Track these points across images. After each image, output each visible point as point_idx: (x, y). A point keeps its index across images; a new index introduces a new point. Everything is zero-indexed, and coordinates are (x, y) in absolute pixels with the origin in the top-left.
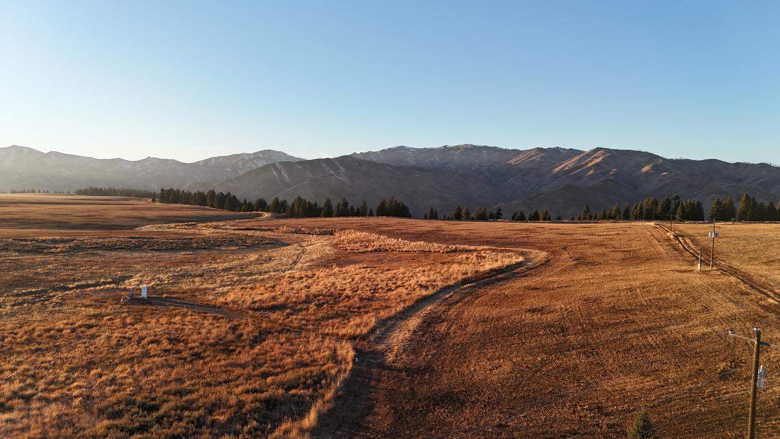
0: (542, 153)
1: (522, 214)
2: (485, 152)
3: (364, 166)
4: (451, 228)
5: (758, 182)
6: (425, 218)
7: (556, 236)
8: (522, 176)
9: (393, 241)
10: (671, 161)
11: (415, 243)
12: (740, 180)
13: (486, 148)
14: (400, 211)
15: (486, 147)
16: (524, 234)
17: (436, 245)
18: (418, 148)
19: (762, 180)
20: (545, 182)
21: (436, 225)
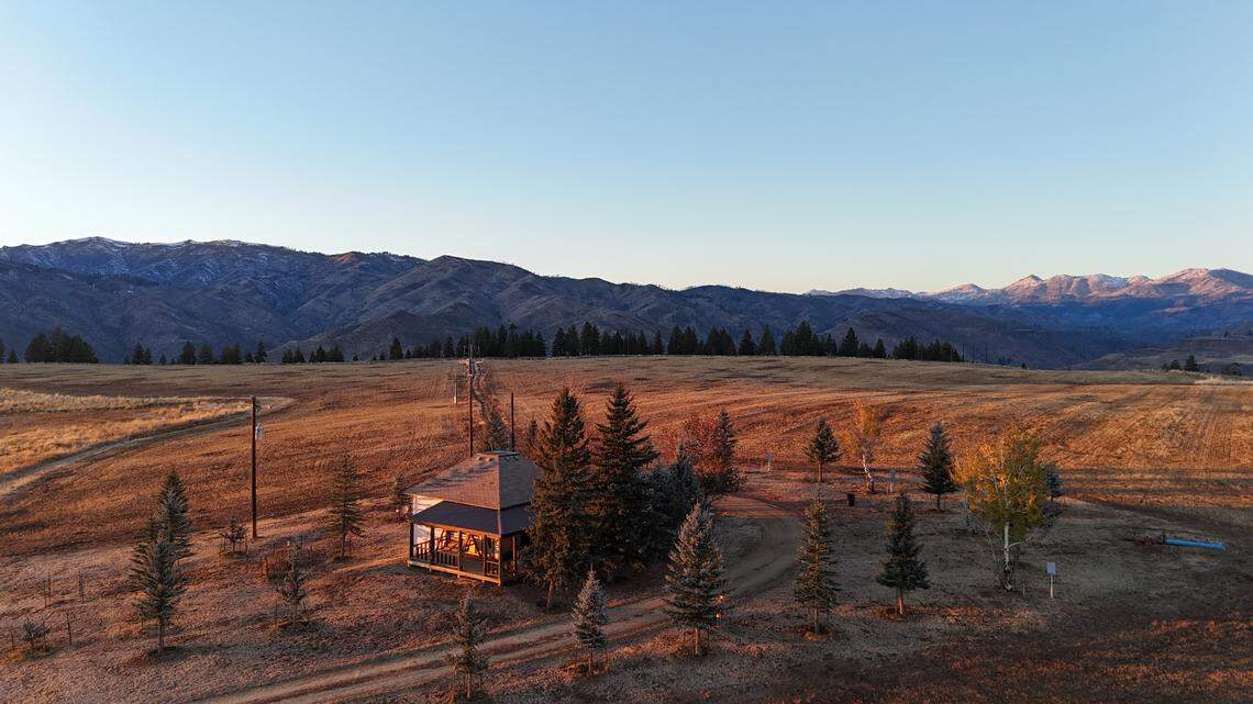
0: (360, 260)
1: (298, 352)
2: (263, 255)
3: (11, 273)
4: (160, 375)
5: (645, 309)
6: (127, 362)
7: (322, 379)
8: (329, 296)
9: (45, 397)
10: (546, 279)
11: (83, 399)
12: (626, 307)
13: (265, 248)
14: (73, 351)
15: (266, 246)
16: (278, 379)
17: (121, 399)
18: (134, 242)
19: (650, 307)
20: (366, 307)
21: (137, 372)
